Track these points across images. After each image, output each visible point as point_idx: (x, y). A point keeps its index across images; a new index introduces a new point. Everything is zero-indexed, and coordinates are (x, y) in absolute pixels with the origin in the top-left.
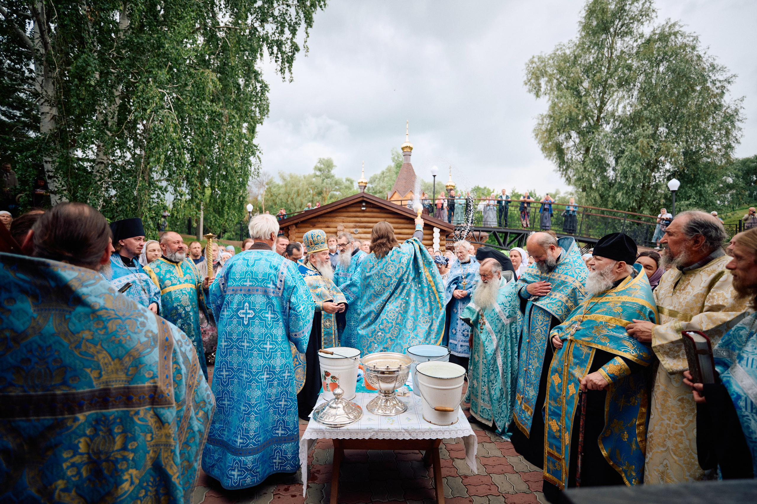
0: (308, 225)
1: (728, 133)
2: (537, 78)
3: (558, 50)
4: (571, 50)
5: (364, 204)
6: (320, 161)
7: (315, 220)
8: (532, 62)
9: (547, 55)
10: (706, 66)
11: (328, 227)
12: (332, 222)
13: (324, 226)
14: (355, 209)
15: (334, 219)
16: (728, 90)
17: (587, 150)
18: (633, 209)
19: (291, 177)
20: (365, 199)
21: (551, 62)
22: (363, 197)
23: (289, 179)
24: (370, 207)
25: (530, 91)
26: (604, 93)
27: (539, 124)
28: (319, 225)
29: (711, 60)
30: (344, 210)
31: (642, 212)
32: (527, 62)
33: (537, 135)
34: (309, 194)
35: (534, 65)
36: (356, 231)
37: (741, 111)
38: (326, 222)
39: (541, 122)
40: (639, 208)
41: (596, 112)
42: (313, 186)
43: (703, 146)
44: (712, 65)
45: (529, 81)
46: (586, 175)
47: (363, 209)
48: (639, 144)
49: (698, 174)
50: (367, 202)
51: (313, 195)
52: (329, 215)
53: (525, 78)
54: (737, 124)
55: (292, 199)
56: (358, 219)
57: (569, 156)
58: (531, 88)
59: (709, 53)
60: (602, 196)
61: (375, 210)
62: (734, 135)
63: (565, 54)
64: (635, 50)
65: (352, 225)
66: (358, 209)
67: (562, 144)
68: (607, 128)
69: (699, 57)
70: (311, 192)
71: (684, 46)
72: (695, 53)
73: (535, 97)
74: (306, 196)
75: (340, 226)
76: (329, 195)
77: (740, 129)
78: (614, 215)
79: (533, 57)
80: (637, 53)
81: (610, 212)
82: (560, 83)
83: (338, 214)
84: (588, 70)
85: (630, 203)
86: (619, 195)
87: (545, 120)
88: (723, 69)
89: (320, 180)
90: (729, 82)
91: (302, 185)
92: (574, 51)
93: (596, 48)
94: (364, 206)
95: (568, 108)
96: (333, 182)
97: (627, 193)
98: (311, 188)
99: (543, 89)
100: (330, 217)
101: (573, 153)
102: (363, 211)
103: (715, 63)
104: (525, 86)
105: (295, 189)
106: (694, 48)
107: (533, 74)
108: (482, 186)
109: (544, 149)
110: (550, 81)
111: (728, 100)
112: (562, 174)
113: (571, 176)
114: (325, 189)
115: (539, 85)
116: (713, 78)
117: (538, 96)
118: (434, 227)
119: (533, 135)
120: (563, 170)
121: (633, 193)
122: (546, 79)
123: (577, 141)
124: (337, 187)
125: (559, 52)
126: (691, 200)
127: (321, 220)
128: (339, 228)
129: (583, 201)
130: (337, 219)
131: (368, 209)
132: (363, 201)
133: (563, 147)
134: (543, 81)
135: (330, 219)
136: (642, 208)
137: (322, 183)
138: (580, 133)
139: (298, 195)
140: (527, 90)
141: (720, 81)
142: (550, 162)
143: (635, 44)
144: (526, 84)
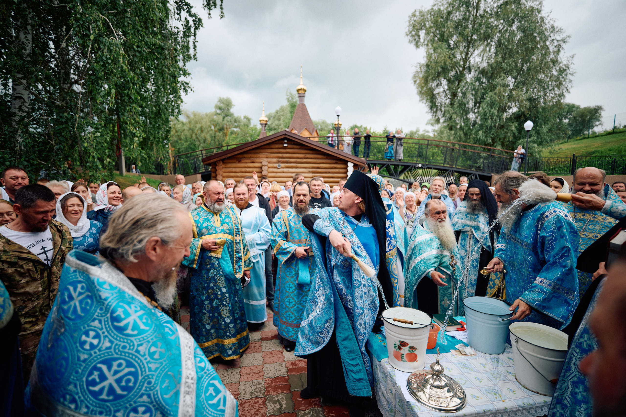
0: (234, 161)
1: (561, 84)
2: (418, 30)
3: (435, 5)
4: (446, 6)
5: (286, 141)
6: (221, 101)
7: (241, 156)
8: (414, 15)
9: (426, 10)
10: (548, 26)
11: (253, 162)
12: (257, 158)
13: (250, 161)
14: (277, 146)
15: (259, 155)
16: (563, 49)
17: (454, 95)
18: (489, 145)
19: (195, 115)
20: (287, 137)
21: (429, 16)
22: (285, 134)
23: (192, 117)
24: (291, 144)
25: (410, 42)
26: (468, 47)
27: (417, 72)
28: (245, 161)
29: (552, 22)
30: (268, 147)
31: (495, 147)
32: (410, 15)
33: (415, 82)
34: (212, 130)
35: (415, 18)
36: (279, 166)
37: (572, 66)
38: (251, 157)
39: (419, 70)
40: (494, 143)
41: (462, 63)
42: (215, 123)
43: (542, 93)
44: (552, 27)
45: (411, 32)
46: (454, 116)
47: (286, 145)
48: (497, 91)
49: (538, 117)
50: (289, 140)
51: (215, 131)
52: (253, 151)
53: (407, 30)
54: (570, 77)
55: (196, 134)
56: (280, 155)
57: (439, 100)
58: (411, 39)
59: (551, 16)
60: (466, 134)
61: (295, 146)
62: (566, 86)
63: (440, 10)
64: (495, 10)
65: (275, 160)
66: (281, 146)
67: (434, 90)
68: (469, 77)
69: (542, 19)
70: (213, 128)
71: (532, 9)
72: (540, 15)
73: (414, 47)
74: (208, 132)
75: (265, 162)
76: (230, 132)
77: (571, 81)
78: (474, 149)
79: (415, 11)
80: (497, 13)
81: (472, 147)
82: (435, 36)
83: (262, 151)
84: (458, 25)
85: (487, 140)
86: (480, 133)
87: (422, 68)
88: (560, 30)
89: (221, 118)
90: (564, 42)
91: (205, 123)
92: (447, 8)
93: (464, 6)
94: (285, 143)
95: (443, 58)
96: (233, 120)
97: (485, 132)
98: (213, 125)
99: (422, 40)
100: (255, 153)
101: (443, 98)
102: (285, 148)
103: (555, 25)
104: (406, 37)
105: (199, 126)
106: (539, 11)
107: (414, 27)
108: (359, 125)
109: (420, 93)
110: (428, 34)
111: (563, 57)
112: (433, 115)
113: (440, 117)
114: (225, 126)
115: (419, 36)
116: (553, 37)
117: (417, 46)
118: (348, 161)
119: (412, 81)
120: (434, 112)
121: (490, 132)
122: (424, 31)
123: (446, 87)
124: (236, 124)
125: (436, 8)
126: (532, 138)
127: (246, 156)
128: (264, 163)
129: (452, 138)
130: (261, 155)
131: (290, 146)
132: (285, 138)
133: (435, 92)
134: (422, 33)
135: (255, 155)
136: (495, 144)
137: (223, 120)
138: (449, 81)
139: (202, 131)
140: (408, 40)
141: (558, 41)
142: (424, 105)
143: (495, 5)
144: (407, 35)
